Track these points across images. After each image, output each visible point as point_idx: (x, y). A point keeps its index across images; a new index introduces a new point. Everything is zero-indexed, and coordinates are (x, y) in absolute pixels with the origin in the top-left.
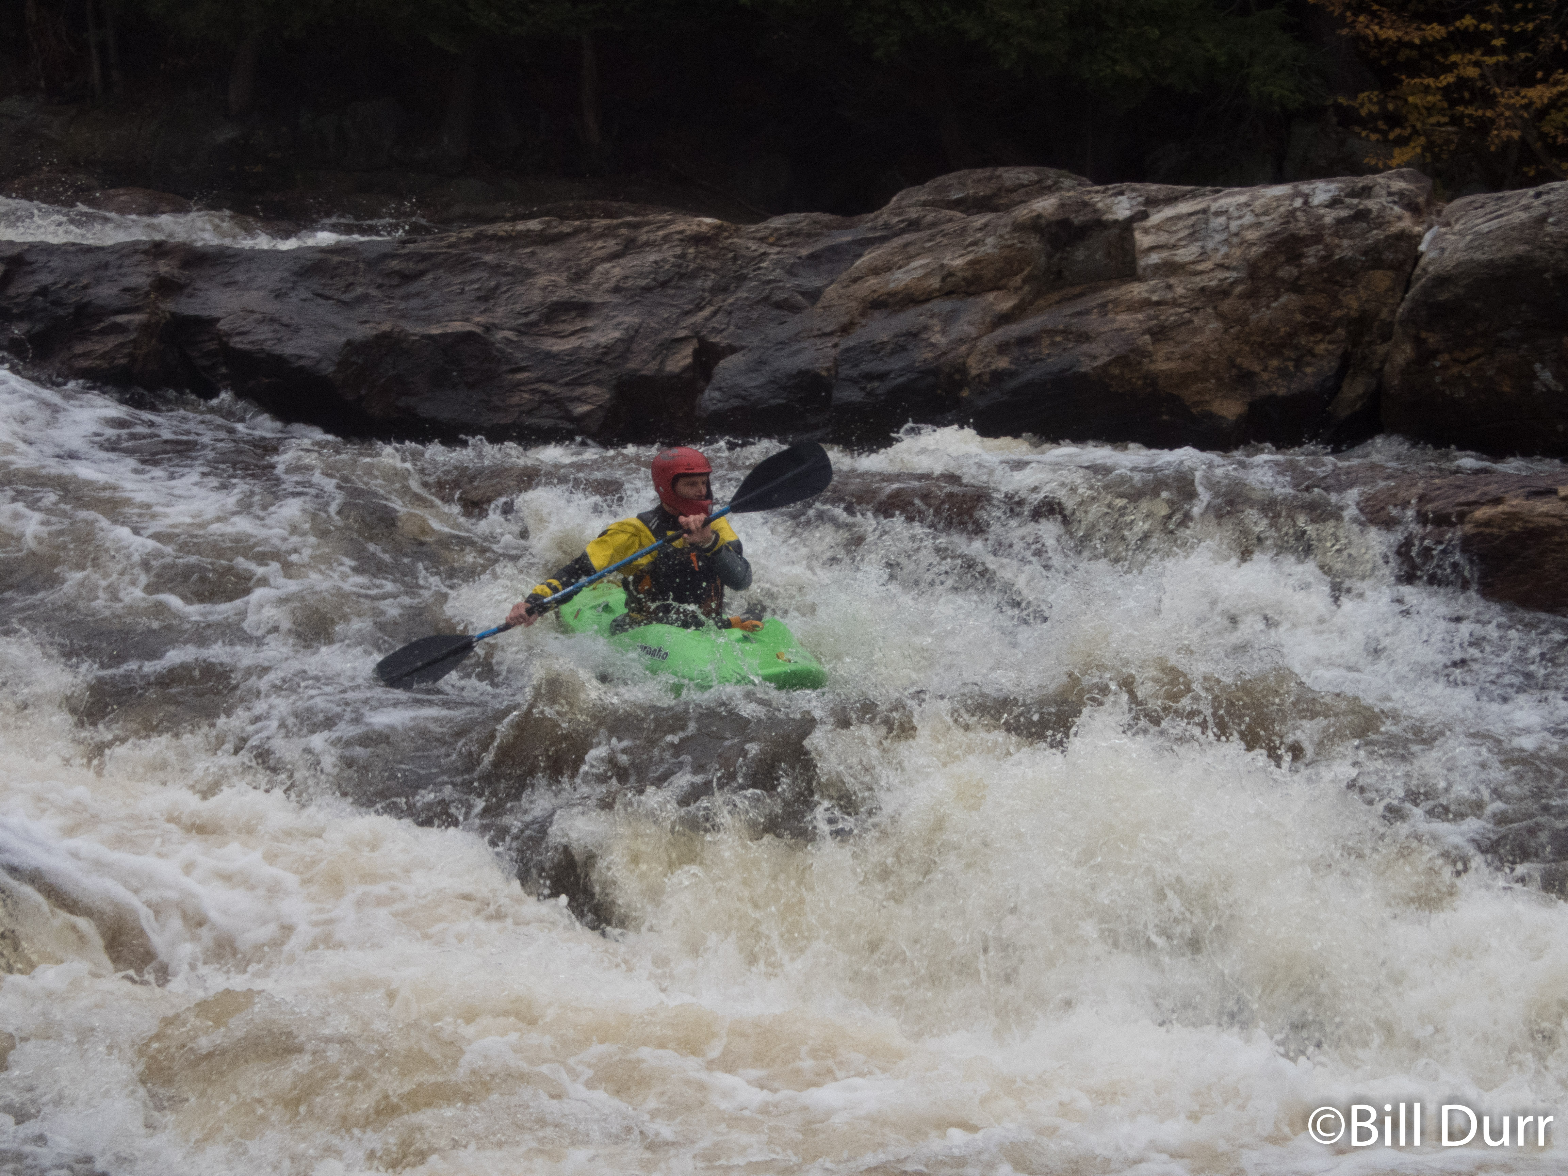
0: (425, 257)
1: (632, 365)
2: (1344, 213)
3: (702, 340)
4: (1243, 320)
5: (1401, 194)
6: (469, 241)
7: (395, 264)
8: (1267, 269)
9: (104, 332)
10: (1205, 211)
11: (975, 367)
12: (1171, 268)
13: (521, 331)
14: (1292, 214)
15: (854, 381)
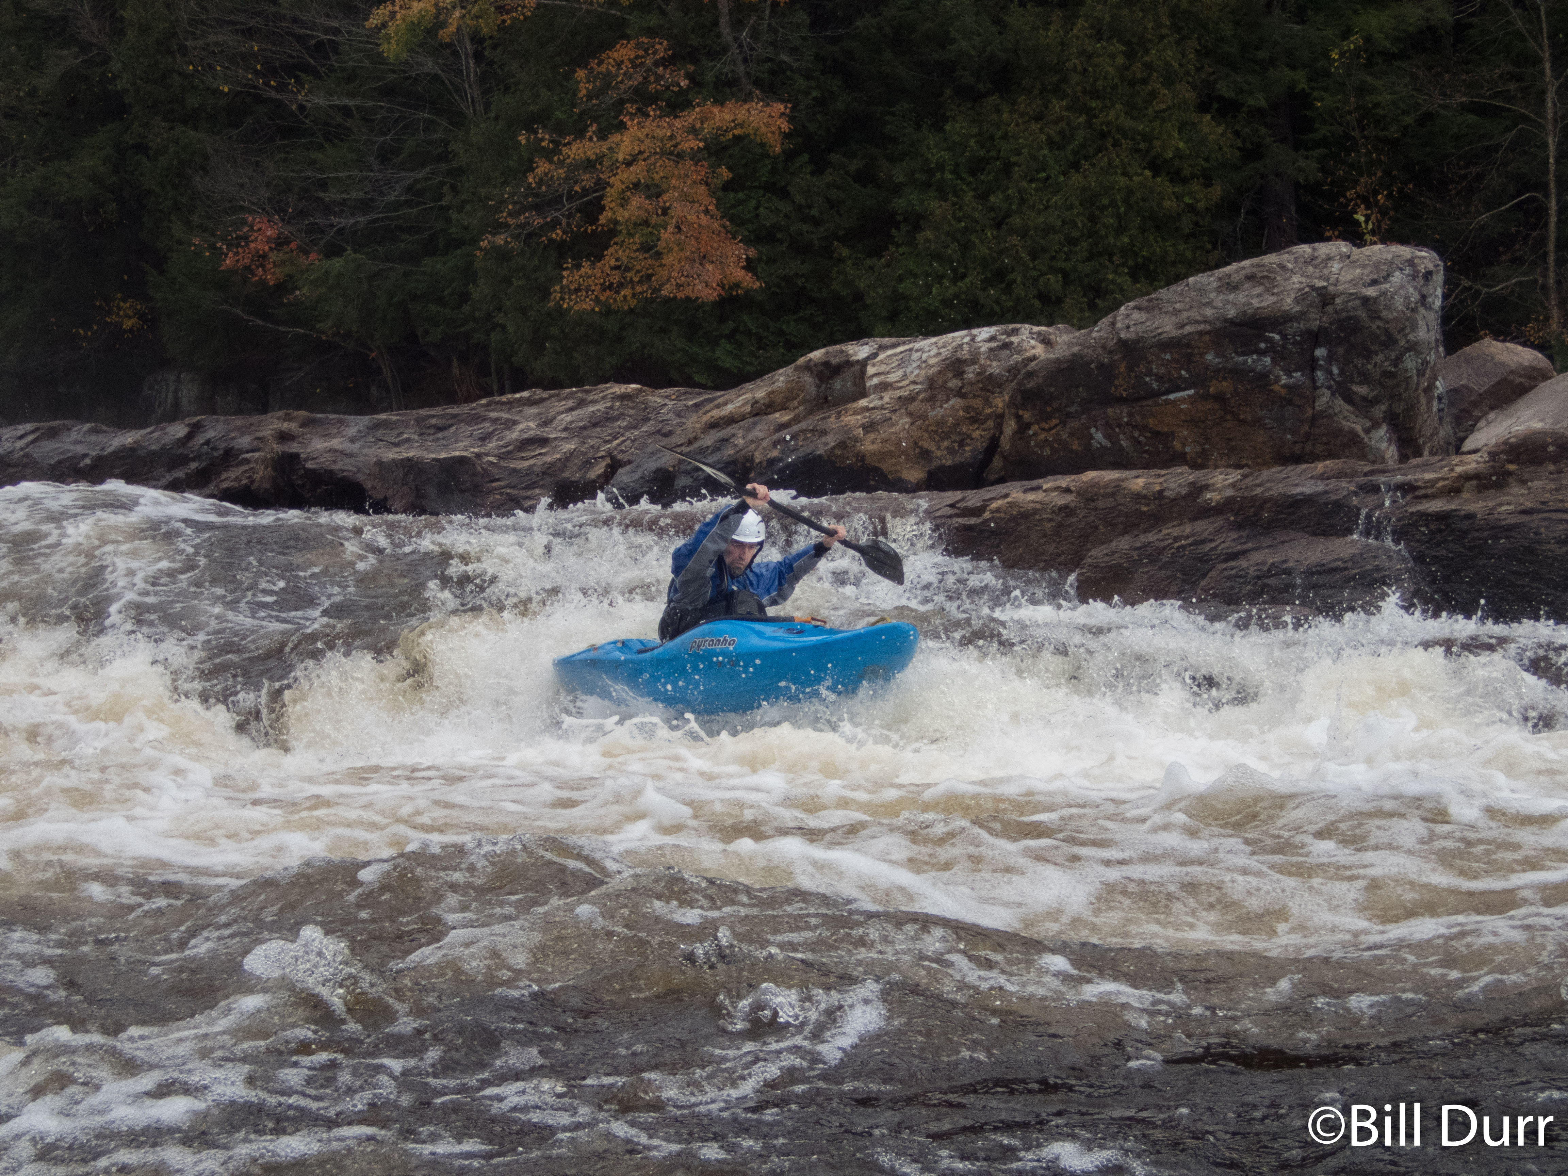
0: (454, 416)
1: (567, 474)
2: (994, 344)
3: (613, 458)
4: (924, 417)
5: (1039, 333)
6: (483, 405)
7: (433, 421)
8: (940, 382)
9: (238, 465)
10: (910, 350)
11: (758, 457)
12: (884, 386)
13: (500, 457)
14: (960, 346)
15: (687, 473)
